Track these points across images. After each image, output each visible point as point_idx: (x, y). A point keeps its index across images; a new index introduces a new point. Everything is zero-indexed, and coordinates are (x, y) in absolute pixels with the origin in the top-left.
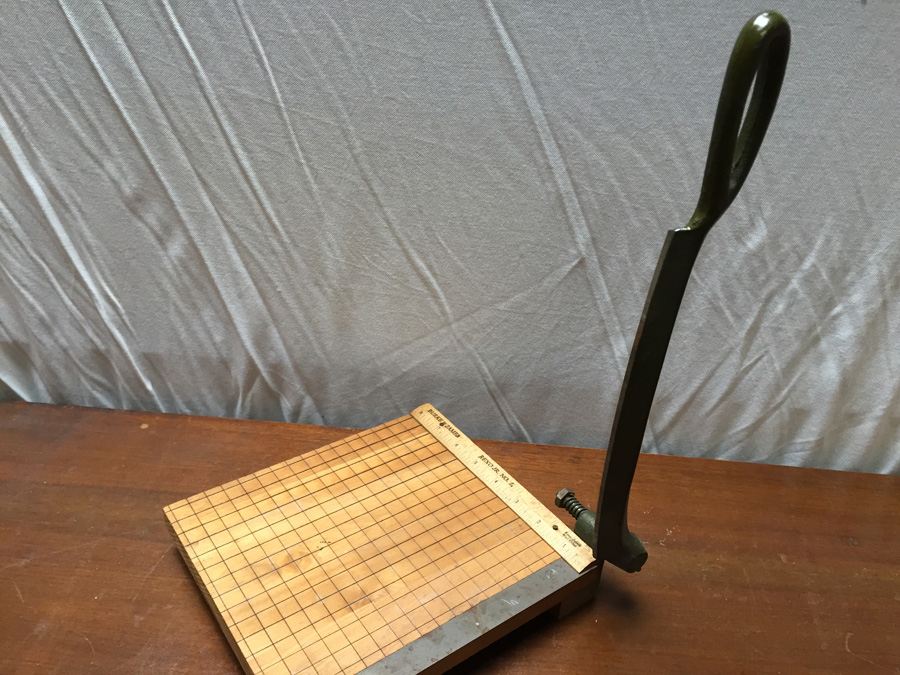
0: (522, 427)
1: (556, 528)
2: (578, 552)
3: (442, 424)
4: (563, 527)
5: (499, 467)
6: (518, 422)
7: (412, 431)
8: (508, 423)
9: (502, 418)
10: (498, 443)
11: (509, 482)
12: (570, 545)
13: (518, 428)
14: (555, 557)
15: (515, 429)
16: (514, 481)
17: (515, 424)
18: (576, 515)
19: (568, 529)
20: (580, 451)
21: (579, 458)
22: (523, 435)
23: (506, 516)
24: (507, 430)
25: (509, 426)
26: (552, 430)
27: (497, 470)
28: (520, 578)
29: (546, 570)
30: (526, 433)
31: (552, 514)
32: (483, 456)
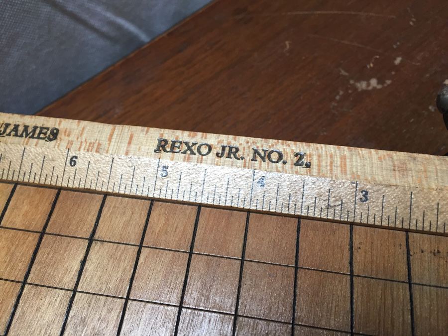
0: (121, 21)
9: (81, 27)
22: (129, 33)
24: (101, 42)
25: (103, 35)
32: (160, 141)
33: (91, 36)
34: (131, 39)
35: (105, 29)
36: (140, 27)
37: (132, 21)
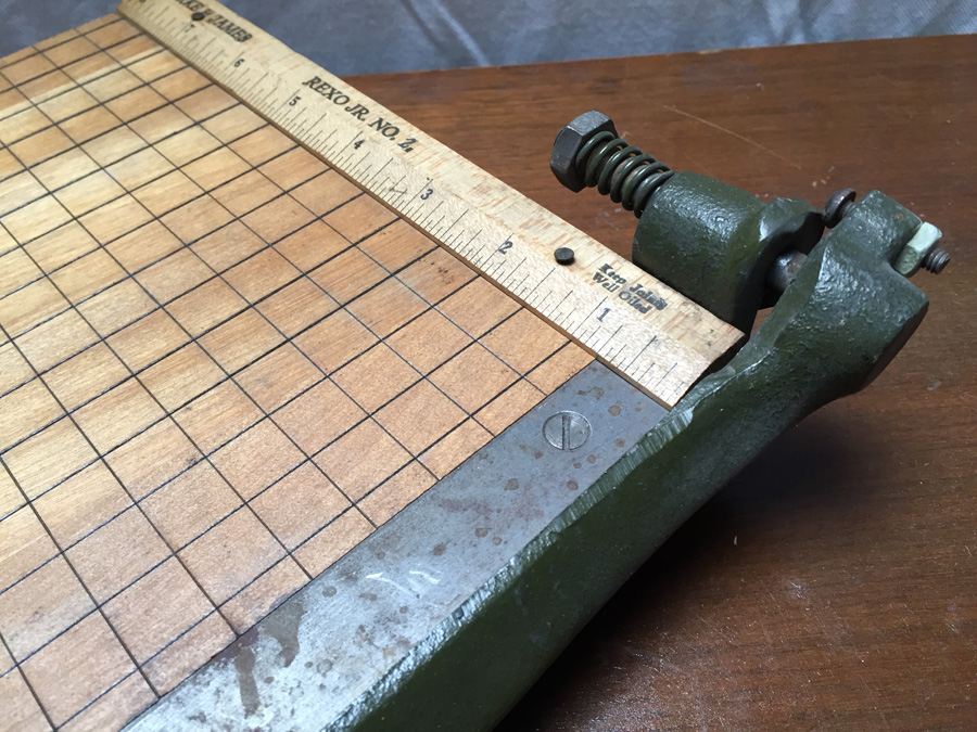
1: (565, 259)
2: (656, 330)
3: (198, 17)
4: (592, 253)
5: (367, 101)
6: (444, 12)
7: (113, 52)
8: (420, 22)
10: (399, 78)
11: (400, 138)
12: (622, 311)
13: (451, 35)
14: (573, 360)
15: (441, 39)
16: (416, 133)
17: (442, 23)
18: (635, 202)
19: (609, 257)
20: (616, 64)
21: (614, 81)
22: (465, 50)
23: (393, 246)
24: (423, 42)
25: (427, 33)
26: (539, 25)
27: (360, 112)
28: (443, 469)
29: (547, 415)
30: (471, 45)
31: (548, 216)
32: (316, 78)
33: (411, 27)
34: (466, 58)
35: (431, 26)
36: (484, 50)
37: (475, 36)
